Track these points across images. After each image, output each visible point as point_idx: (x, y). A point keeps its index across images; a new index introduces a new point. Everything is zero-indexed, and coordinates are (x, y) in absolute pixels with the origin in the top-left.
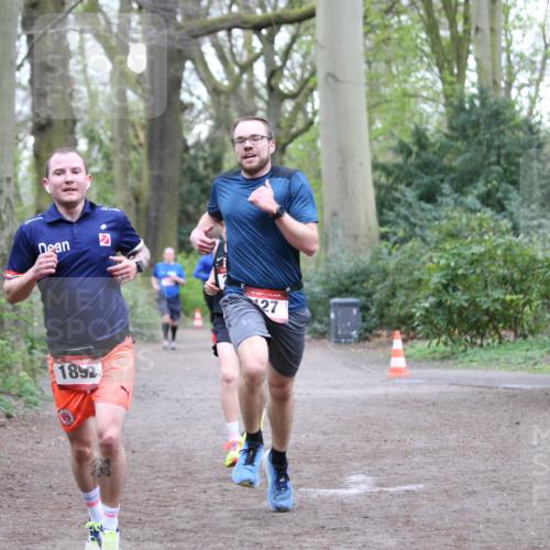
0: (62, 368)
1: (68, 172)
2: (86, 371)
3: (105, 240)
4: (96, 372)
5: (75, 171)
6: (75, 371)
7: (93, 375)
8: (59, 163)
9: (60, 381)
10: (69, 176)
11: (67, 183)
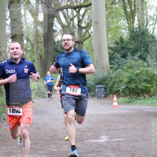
0: (10, 109)
1: (15, 49)
2: (17, 111)
3: (26, 71)
4: (20, 111)
5: (17, 48)
6: (14, 111)
7: (19, 112)
8: (12, 46)
9: (9, 113)
10: (15, 50)
11: (15, 52)
